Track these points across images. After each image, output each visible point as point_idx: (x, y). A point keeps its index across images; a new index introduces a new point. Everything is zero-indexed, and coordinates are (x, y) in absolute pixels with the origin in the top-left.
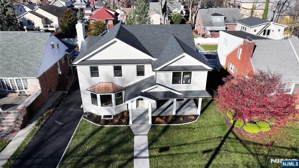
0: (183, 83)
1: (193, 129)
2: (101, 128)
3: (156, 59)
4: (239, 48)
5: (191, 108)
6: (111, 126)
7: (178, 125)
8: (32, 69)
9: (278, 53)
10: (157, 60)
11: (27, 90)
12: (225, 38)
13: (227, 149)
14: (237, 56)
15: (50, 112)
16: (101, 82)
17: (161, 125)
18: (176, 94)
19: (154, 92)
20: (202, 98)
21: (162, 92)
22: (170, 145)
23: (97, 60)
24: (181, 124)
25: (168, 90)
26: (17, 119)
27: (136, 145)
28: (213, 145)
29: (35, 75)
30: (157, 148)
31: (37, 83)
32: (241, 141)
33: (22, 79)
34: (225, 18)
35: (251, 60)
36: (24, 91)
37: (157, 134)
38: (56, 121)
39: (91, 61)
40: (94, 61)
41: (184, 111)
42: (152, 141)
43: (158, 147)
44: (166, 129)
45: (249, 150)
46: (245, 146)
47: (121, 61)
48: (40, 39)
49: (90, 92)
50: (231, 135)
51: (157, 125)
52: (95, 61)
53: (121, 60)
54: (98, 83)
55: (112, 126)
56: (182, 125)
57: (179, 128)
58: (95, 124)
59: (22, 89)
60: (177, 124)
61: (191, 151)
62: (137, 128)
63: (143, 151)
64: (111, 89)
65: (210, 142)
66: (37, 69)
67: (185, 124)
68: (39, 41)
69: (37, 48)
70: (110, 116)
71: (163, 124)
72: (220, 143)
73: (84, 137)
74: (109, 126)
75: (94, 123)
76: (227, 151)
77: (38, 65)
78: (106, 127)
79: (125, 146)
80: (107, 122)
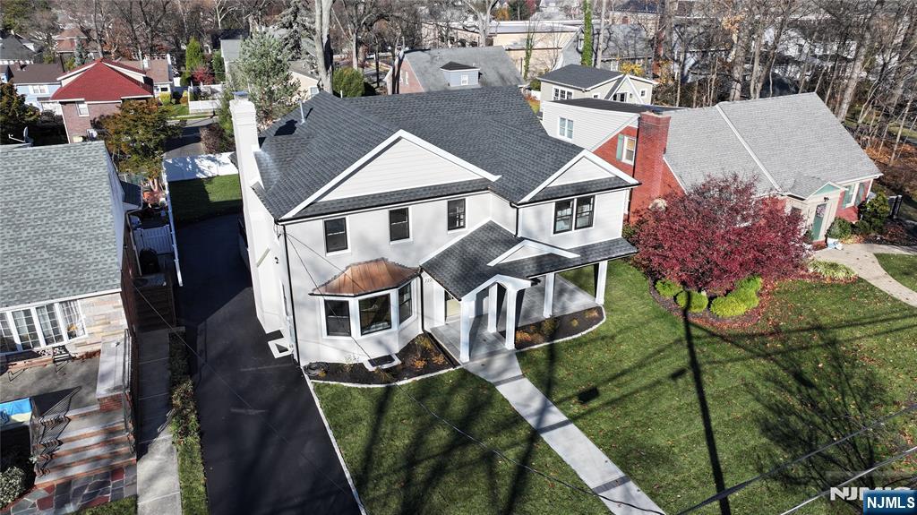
0: (576, 228)
1: (613, 337)
2: (389, 391)
3: (499, 177)
4: (620, 136)
5: (571, 295)
6: (414, 379)
7: (574, 337)
8: (90, 264)
9: (707, 137)
10: (500, 179)
11: (75, 338)
12: (563, 119)
13: (710, 359)
14: (618, 156)
15: (186, 392)
16: (354, 265)
17: (536, 347)
18: (566, 259)
19: (515, 262)
20: (606, 261)
21: (533, 258)
22: (593, 384)
23: (348, 200)
24: (580, 335)
25: (547, 250)
26: (111, 432)
27: (517, 404)
28: (680, 359)
29: (111, 282)
30: (570, 398)
31: (115, 307)
32: (722, 337)
33: (61, 303)
34: (480, 74)
35: (664, 158)
36: (63, 347)
37: (543, 367)
38: (233, 410)
39: (332, 202)
40: (340, 201)
41: (561, 304)
42: (547, 385)
43: (570, 393)
44: (552, 354)
45: (751, 351)
46: (738, 346)
47: (412, 194)
48: (72, 165)
49: (322, 299)
50: (695, 332)
51: (527, 349)
52: (341, 203)
53: (404, 192)
54: (347, 268)
55: (418, 378)
56: (584, 336)
57: (580, 344)
58: (365, 386)
59: (59, 338)
60: (571, 335)
61: (645, 382)
62: (485, 366)
63: (542, 412)
64: (385, 278)
65: (669, 356)
66: (109, 261)
67: (587, 331)
68: (75, 173)
69: (77, 194)
70: (388, 359)
71: (537, 344)
72: (686, 352)
73: (365, 424)
74: (410, 381)
75: (359, 386)
76: (714, 362)
77: (107, 247)
78: (402, 386)
79: (493, 414)
80: (396, 374)
